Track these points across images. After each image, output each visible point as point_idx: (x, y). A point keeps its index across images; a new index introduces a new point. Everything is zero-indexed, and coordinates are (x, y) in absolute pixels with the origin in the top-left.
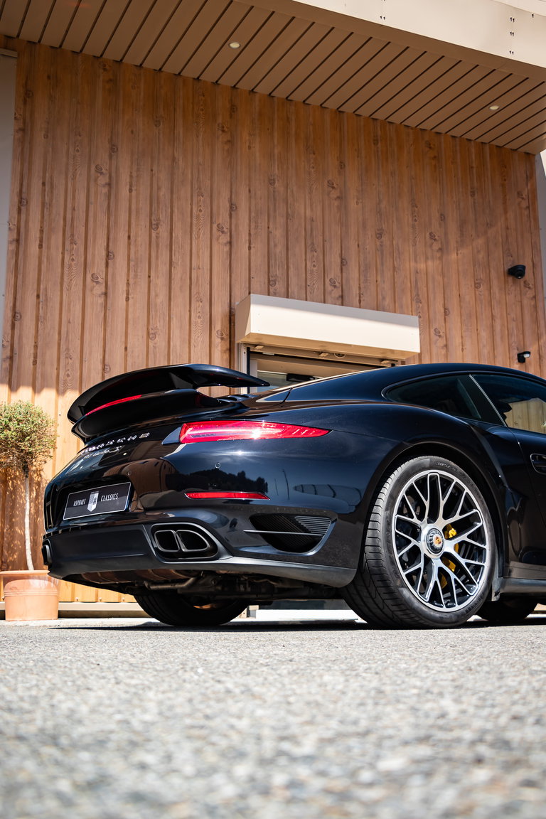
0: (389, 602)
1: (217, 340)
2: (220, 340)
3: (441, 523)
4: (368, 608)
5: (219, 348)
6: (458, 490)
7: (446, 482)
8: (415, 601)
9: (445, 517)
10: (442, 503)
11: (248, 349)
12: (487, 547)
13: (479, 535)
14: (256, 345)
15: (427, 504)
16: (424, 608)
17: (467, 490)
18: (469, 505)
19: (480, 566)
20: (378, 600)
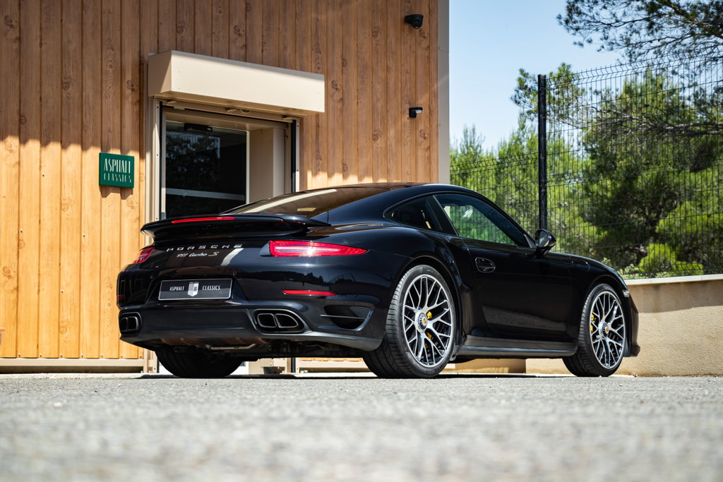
0: (398, 361)
1: (128, 92)
2: (130, 91)
3: (426, 308)
4: (381, 365)
5: (130, 100)
6: (437, 287)
7: (431, 282)
8: (413, 360)
9: (429, 305)
10: (428, 296)
11: (161, 103)
12: (452, 325)
13: (447, 317)
14: (169, 100)
15: (420, 297)
16: (418, 365)
17: (442, 287)
18: (442, 297)
19: (447, 338)
20: (391, 360)
